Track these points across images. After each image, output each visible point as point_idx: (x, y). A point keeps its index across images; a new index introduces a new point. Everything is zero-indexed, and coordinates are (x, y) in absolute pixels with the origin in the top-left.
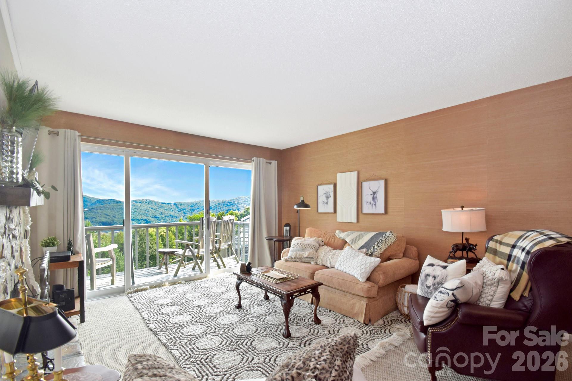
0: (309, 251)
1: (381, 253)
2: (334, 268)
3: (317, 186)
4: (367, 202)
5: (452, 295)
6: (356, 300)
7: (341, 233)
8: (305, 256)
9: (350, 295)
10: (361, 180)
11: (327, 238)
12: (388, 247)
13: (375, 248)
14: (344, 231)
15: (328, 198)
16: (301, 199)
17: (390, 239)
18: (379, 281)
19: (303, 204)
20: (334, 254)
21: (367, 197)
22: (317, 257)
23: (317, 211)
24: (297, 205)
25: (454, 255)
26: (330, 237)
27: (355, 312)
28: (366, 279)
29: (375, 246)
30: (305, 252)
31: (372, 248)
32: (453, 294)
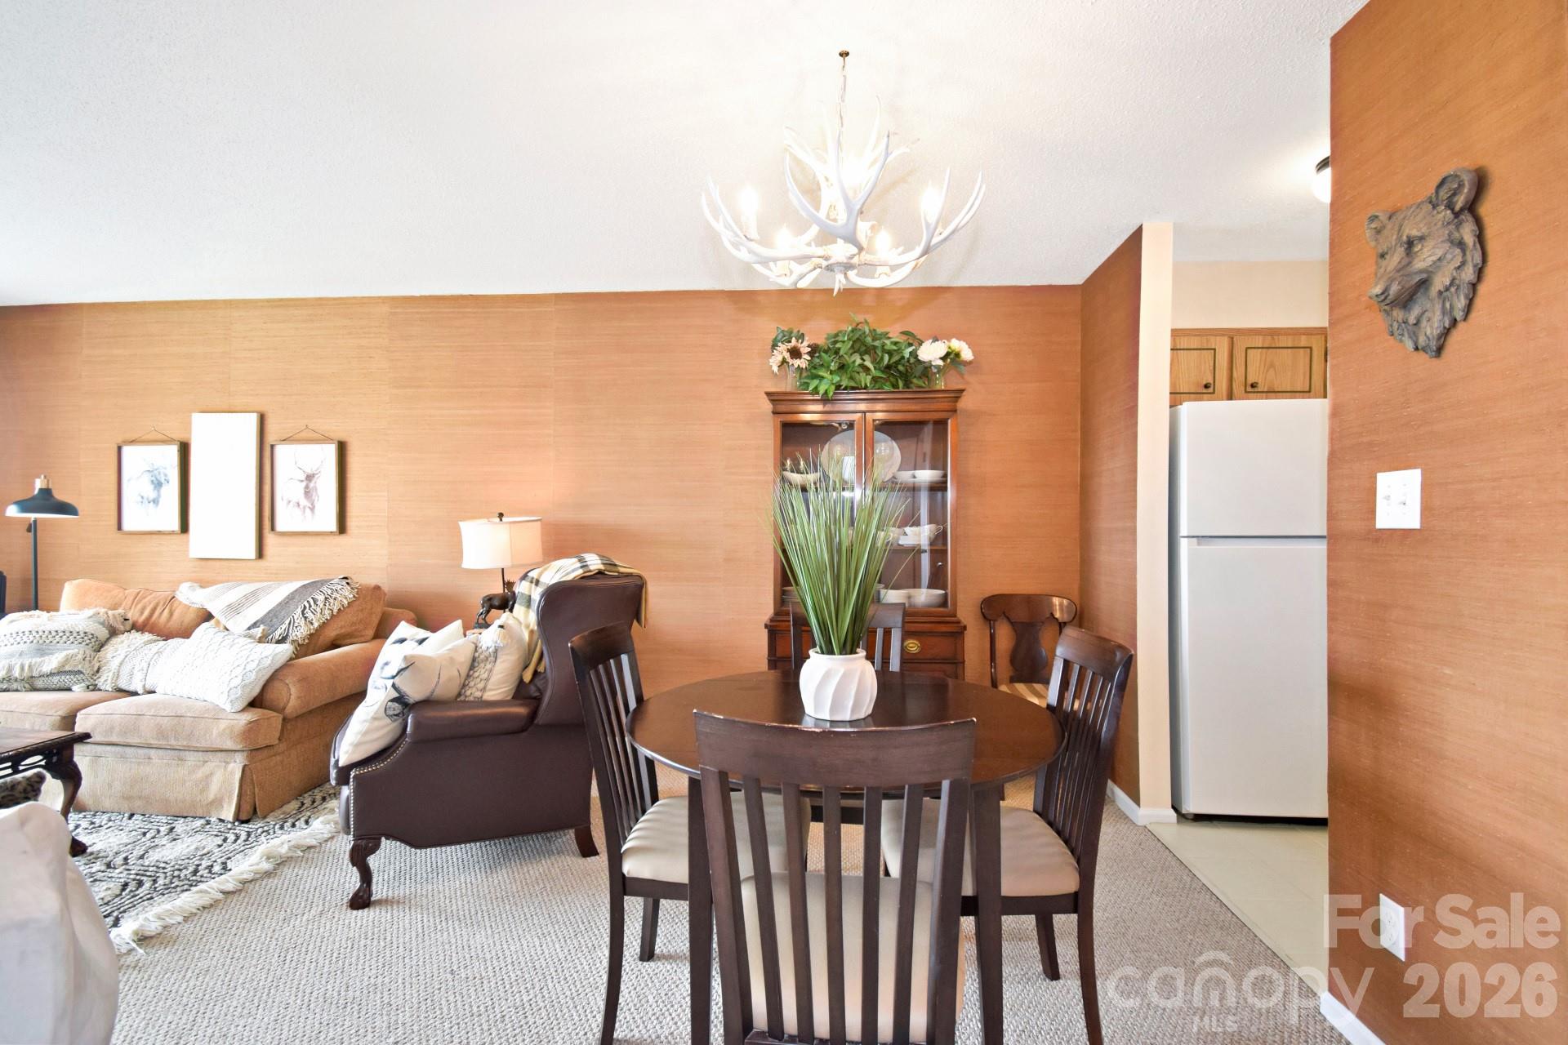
0: (64, 653)
1: (311, 635)
2: (154, 692)
3: (119, 449)
4: (290, 502)
5: (392, 689)
6: (214, 762)
7: (194, 590)
8: (46, 669)
9: (196, 753)
10: (270, 438)
11: (143, 609)
12: (333, 616)
13: (294, 622)
14: (204, 584)
15: (158, 485)
16: (39, 484)
17: (338, 596)
18: (288, 702)
19: (47, 502)
20: (159, 653)
21: (287, 487)
22: (99, 669)
23: (119, 528)
24: (17, 503)
25: (484, 619)
26: (157, 604)
27: (211, 797)
28: (246, 703)
29: (296, 617)
30: (46, 658)
31: (287, 622)
32: (394, 686)
